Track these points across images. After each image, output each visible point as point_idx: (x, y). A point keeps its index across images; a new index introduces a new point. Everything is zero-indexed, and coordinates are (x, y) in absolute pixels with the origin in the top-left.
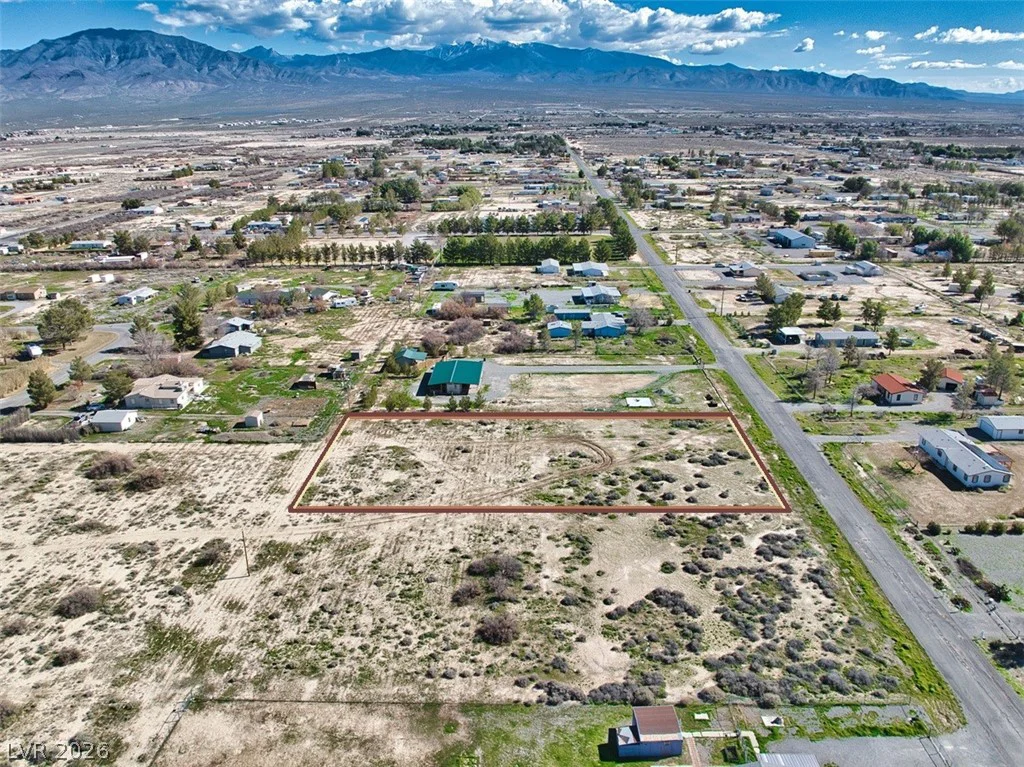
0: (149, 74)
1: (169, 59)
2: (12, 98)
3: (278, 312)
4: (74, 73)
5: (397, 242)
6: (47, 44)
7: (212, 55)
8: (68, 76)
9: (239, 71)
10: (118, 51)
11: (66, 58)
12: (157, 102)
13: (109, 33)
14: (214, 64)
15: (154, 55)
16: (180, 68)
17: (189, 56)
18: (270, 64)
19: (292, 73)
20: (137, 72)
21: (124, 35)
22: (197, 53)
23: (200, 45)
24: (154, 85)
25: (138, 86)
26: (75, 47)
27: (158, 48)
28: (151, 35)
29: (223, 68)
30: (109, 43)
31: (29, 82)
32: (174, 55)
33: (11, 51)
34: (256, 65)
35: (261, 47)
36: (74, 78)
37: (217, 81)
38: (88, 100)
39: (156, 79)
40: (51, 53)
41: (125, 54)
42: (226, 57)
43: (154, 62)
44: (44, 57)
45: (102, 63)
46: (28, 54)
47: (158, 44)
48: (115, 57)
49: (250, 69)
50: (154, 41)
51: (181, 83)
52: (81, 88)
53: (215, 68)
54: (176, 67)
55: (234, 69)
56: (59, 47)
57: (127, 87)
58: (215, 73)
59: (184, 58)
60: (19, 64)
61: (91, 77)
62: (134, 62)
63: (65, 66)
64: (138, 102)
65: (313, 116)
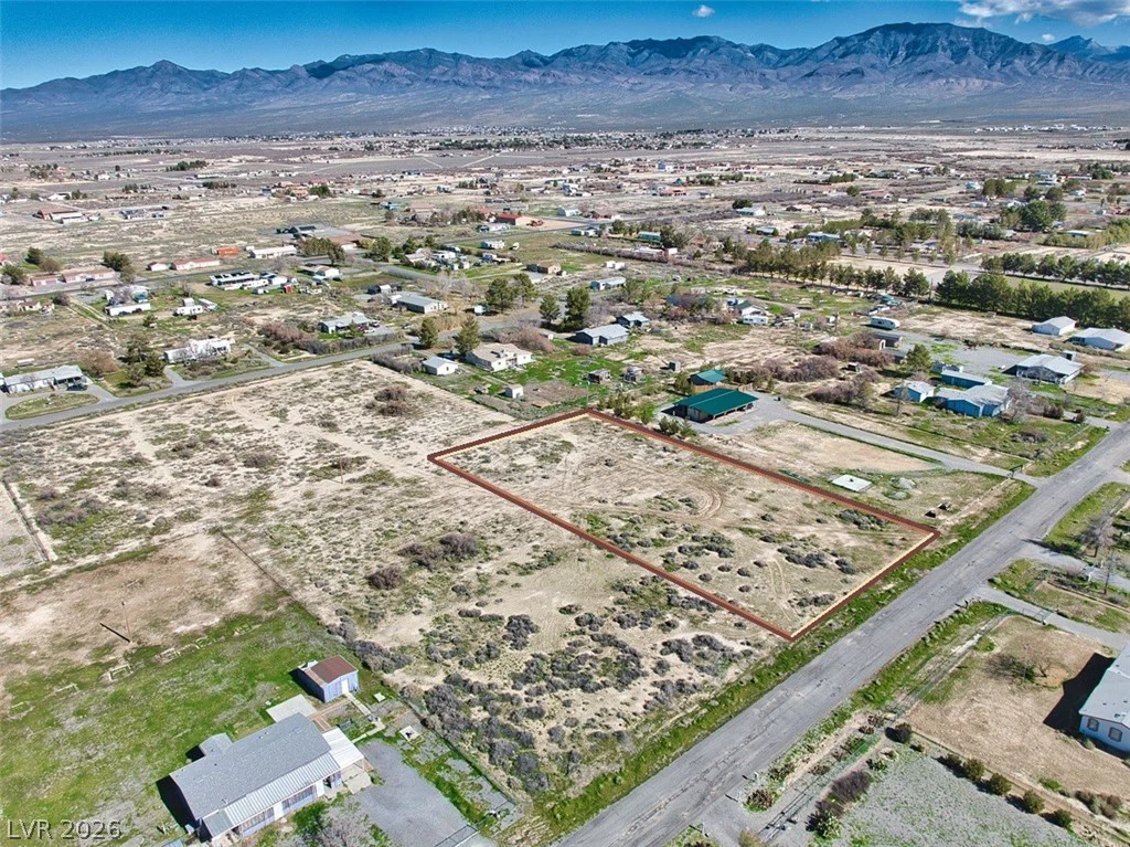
0: (931, 71)
1: (959, 55)
2: (789, 96)
3: (682, 317)
4: (855, 71)
5: (890, 268)
6: (841, 41)
7: (1011, 48)
8: (849, 74)
9: (1037, 66)
10: (907, 47)
11: (854, 55)
12: (928, 101)
13: (905, 28)
14: (1009, 59)
15: (944, 49)
16: (969, 64)
17: (983, 50)
18: (1080, 58)
19: (1105, 69)
20: (919, 70)
21: (920, 29)
22: (994, 47)
23: (1000, 37)
24: (932, 84)
25: (914, 84)
26: (866, 44)
27: (951, 43)
28: (948, 28)
29: (1019, 63)
30: (900, 39)
31: (810, 80)
32: (966, 49)
33: (804, 49)
34: (1061, 60)
35: (1079, 37)
36: (853, 76)
37: (1007, 78)
38: (859, 98)
39: (937, 77)
40: (841, 50)
41: (913, 50)
42: (1027, 50)
43: (943, 58)
44: (833, 55)
45: (887, 60)
46: (819, 52)
47: (952, 38)
48: (902, 53)
49: (1053, 64)
50: (949, 35)
51: (963, 82)
52: (856, 86)
53: (1009, 63)
54: (964, 63)
55: (1033, 64)
56: (850, 44)
57: (903, 85)
58: (1006, 70)
59: (976, 53)
60: (808, 63)
61: (872, 75)
62: (921, 58)
63: (850, 64)
64: (909, 101)
65: (1099, 123)
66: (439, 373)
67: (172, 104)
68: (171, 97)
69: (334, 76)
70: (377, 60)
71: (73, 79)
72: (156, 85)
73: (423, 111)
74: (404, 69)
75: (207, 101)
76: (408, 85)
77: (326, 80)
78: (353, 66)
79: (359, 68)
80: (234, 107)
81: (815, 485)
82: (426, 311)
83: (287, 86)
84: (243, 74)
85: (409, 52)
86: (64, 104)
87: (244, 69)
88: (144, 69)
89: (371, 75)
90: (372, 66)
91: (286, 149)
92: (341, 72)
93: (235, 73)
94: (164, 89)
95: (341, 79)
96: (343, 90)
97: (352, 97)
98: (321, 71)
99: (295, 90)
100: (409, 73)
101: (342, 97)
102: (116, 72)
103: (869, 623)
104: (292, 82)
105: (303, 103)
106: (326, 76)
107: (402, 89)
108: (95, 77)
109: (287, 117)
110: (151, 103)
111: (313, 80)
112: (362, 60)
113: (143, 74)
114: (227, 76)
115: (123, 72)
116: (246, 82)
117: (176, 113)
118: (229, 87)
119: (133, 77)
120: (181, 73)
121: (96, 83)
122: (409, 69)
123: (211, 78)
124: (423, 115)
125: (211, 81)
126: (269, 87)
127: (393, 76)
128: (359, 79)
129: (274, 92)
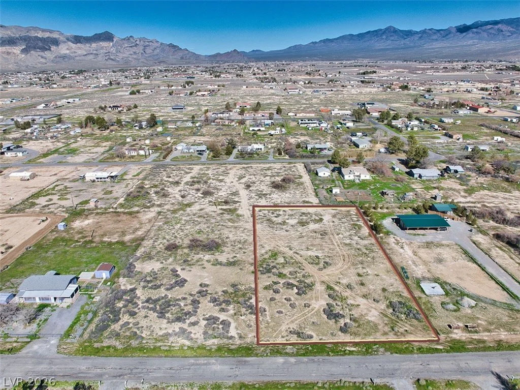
66: (319, 175)
67: (388, 45)
68: (389, 42)
69: (470, 32)
70: (496, 23)
71: (352, 34)
72: (384, 37)
73: (513, 50)
74: (509, 27)
75: (404, 44)
76: (509, 36)
77: (464, 34)
78: (481, 26)
79: (484, 28)
80: (415, 47)
81: (409, 282)
82: (360, 147)
83: (443, 37)
84: (424, 32)
85: (515, 19)
86: (346, 44)
87: (426, 29)
88: (381, 30)
89: (490, 31)
90: (491, 26)
91: (423, 67)
92: (474, 30)
93: (420, 31)
94: (387, 39)
95: (473, 33)
96: (472, 38)
97: (475, 42)
98: (463, 29)
99: (447, 39)
100: (512, 29)
101: (470, 42)
102: (369, 32)
103: (305, 359)
104: (447, 35)
105: (448, 45)
106: (465, 32)
107: (505, 37)
108: (361, 34)
109: (437, 51)
110: (379, 44)
111: (458, 33)
112: (488, 23)
113: (380, 32)
114: (417, 33)
115: (372, 31)
116: (425, 35)
117: (388, 49)
118: (416, 37)
119: (375, 33)
120: (395, 31)
121: (361, 36)
122: (513, 28)
123: (409, 34)
124: (511, 52)
125: (409, 35)
126: (435, 37)
127: (502, 31)
128: (482, 33)
129: (437, 40)
